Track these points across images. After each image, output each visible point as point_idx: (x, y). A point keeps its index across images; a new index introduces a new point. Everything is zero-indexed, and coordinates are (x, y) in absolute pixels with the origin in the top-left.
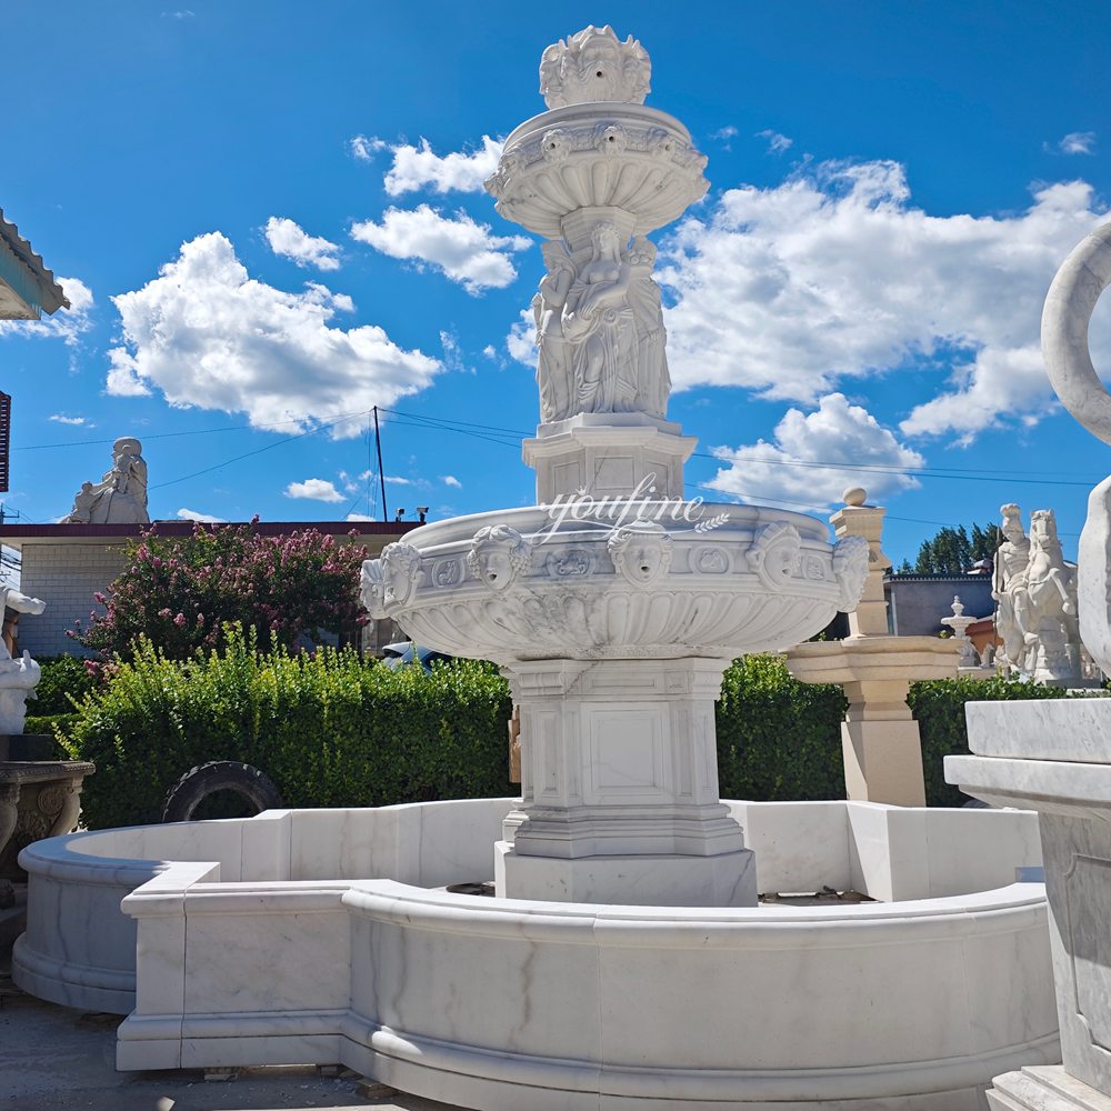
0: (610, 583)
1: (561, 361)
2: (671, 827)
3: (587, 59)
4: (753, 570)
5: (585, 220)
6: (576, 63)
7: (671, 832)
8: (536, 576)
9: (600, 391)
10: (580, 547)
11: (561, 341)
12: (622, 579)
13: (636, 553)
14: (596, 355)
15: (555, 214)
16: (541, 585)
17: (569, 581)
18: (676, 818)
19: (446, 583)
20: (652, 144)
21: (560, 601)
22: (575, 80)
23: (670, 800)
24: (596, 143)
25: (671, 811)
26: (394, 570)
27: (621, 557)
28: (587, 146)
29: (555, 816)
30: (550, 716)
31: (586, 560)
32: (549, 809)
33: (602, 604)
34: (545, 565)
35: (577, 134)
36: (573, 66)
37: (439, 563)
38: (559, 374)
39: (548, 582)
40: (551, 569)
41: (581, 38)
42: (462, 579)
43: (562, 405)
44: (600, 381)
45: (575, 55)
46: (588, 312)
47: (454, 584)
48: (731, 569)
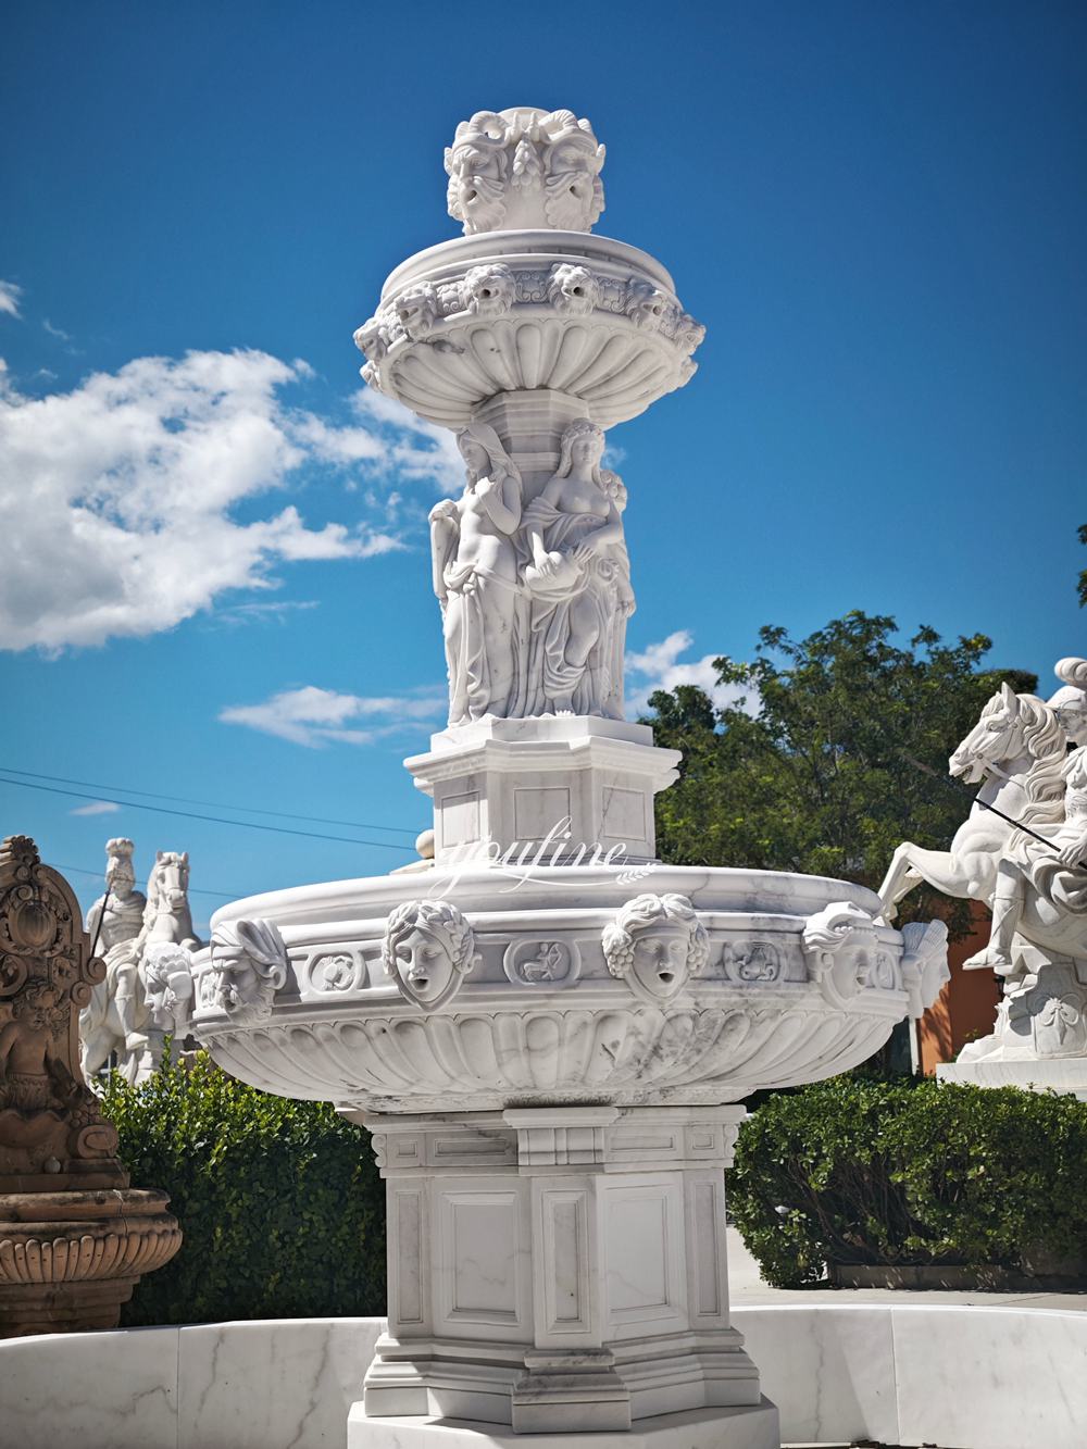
0: (803, 996)
3: (563, 161)
5: (551, 409)
8: (709, 979)
9: (588, 680)
10: (767, 939)
11: (515, 589)
12: (818, 991)
13: (853, 957)
16: (716, 994)
17: (756, 991)
19: (538, 978)
21: (722, 1018)
23: (681, 1324)
24: (631, 307)
25: (691, 1342)
27: (829, 960)
28: (616, 307)
31: (775, 959)
34: (722, 962)
35: (604, 283)
37: (518, 944)
39: (728, 990)
40: (732, 969)
42: (576, 976)
43: (502, 690)
44: (589, 666)
46: (582, 557)
47: (563, 980)
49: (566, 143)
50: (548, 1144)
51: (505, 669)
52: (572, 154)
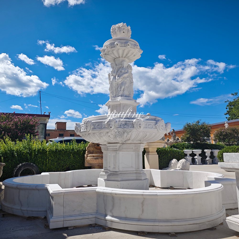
0: (133, 129)
1: (115, 86)
2: (135, 175)
3: (122, 29)
4: (156, 128)
5: (120, 60)
6: (119, 29)
7: (135, 176)
8: (119, 127)
9: (123, 92)
10: (127, 122)
11: (115, 82)
12: (135, 129)
13: (139, 124)
14: (123, 86)
15: (114, 58)
16: (120, 129)
17: (125, 129)
18: (136, 173)
19: (99, 128)
20: (135, 47)
21: (122, 132)
22: (119, 33)
23: (135, 170)
24: (126, 45)
25: (135, 172)
26: (87, 125)
27: (136, 125)
28: (124, 46)
29: (115, 173)
30: (115, 154)
31: (129, 125)
32: (114, 172)
33: (130, 133)
34: (121, 125)
35: (122, 43)
36: (119, 30)
37: (97, 124)
38: (114, 89)
39: (121, 129)
40: (122, 126)
41: (121, 24)
42: (103, 127)
43: (115, 95)
44: (123, 91)
45: (119, 28)
46: (122, 77)
47: (101, 128)
48: (153, 128)
49: (122, 26)
50: (111, 148)
51: (115, 92)
52: (123, 28)
